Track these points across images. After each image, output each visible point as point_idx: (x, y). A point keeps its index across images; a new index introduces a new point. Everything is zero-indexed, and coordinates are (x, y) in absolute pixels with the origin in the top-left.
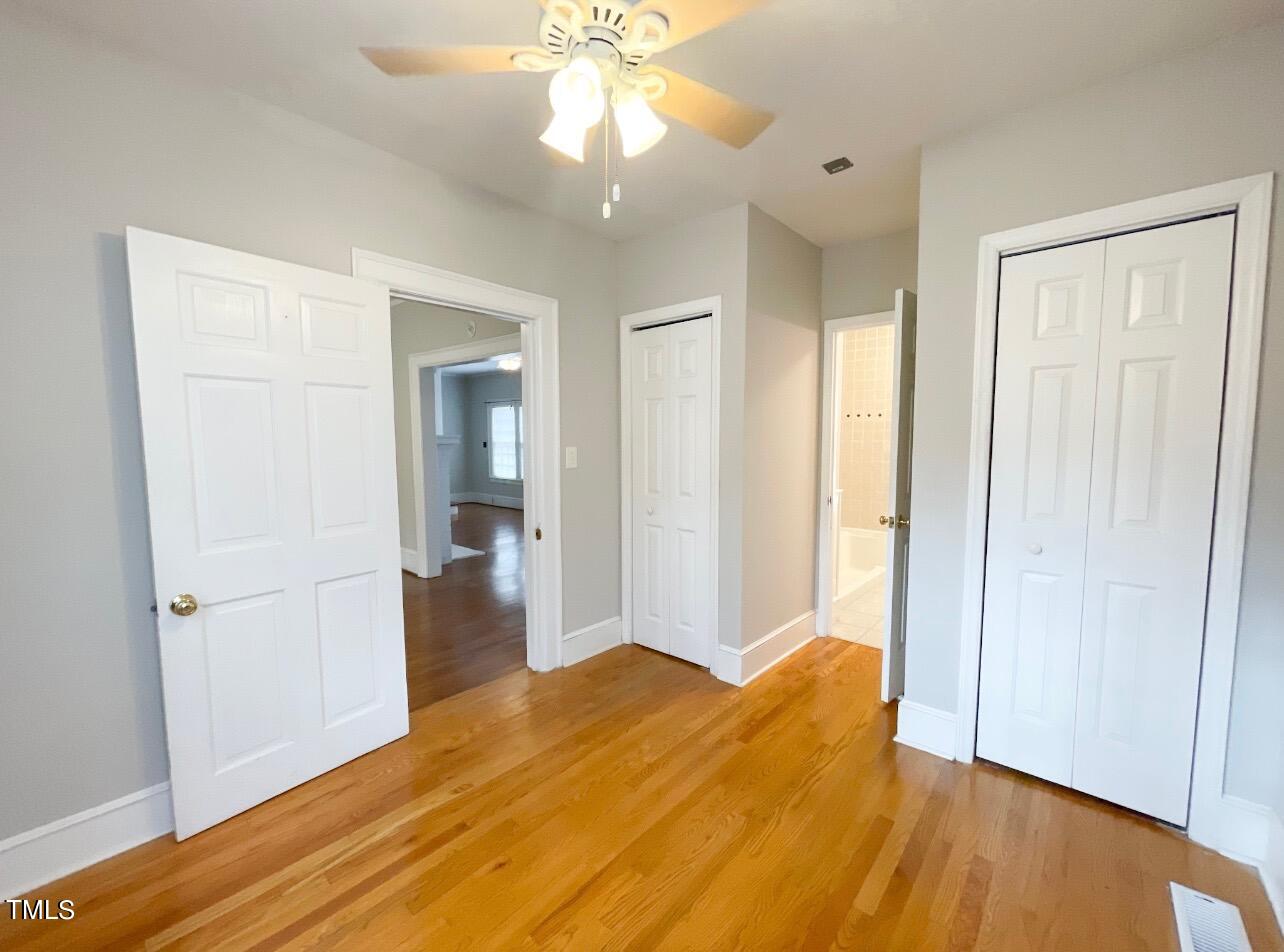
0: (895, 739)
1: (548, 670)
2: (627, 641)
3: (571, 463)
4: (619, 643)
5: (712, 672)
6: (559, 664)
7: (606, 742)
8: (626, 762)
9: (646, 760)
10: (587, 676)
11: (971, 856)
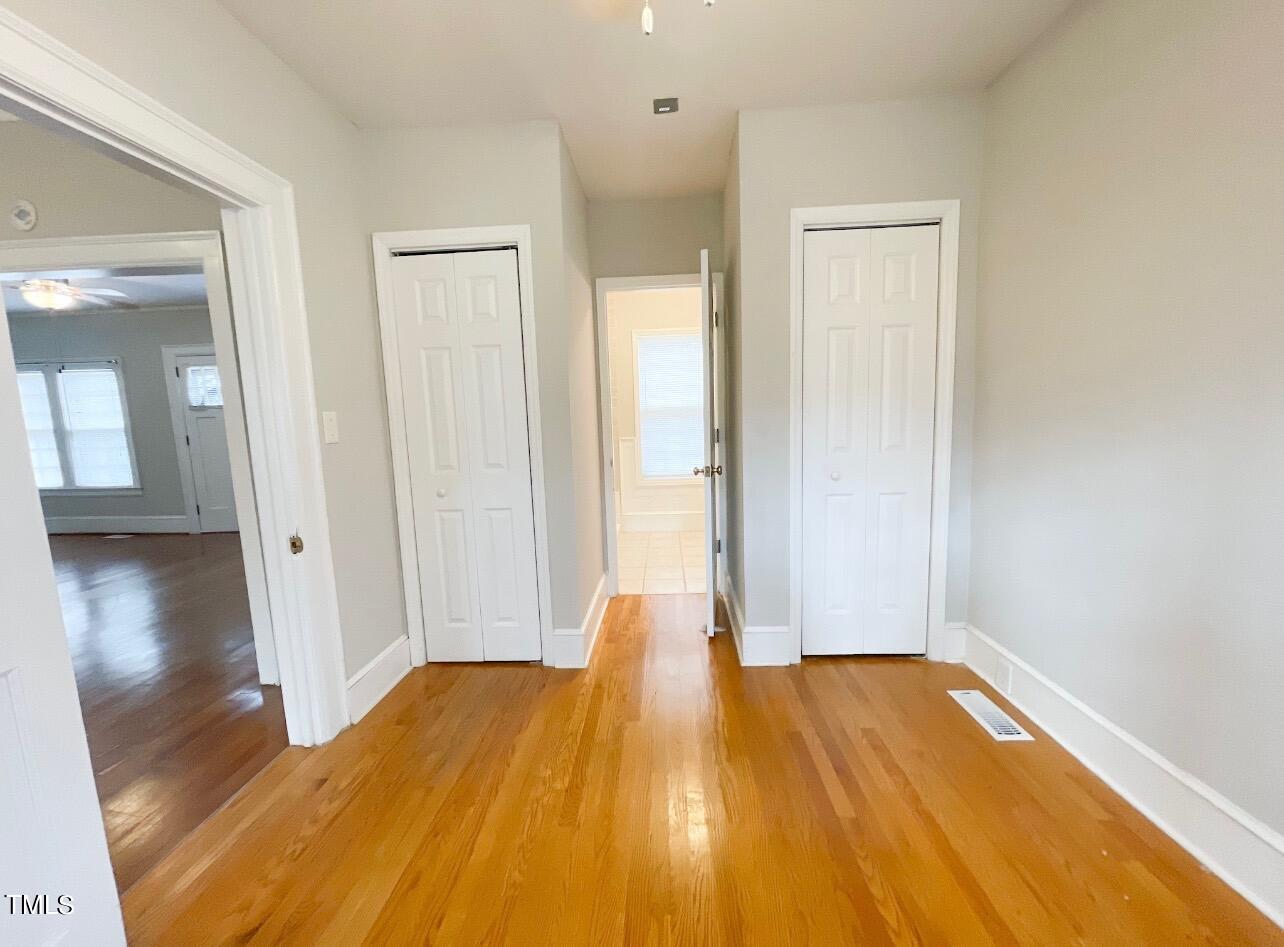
0: (743, 664)
1: (330, 738)
2: (419, 662)
3: (332, 435)
4: (408, 669)
5: (546, 663)
6: (346, 723)
7: (494, 791)
8: (538, 800)
9: (558, 786)
10: (399, 723)
11: (860, 732)
